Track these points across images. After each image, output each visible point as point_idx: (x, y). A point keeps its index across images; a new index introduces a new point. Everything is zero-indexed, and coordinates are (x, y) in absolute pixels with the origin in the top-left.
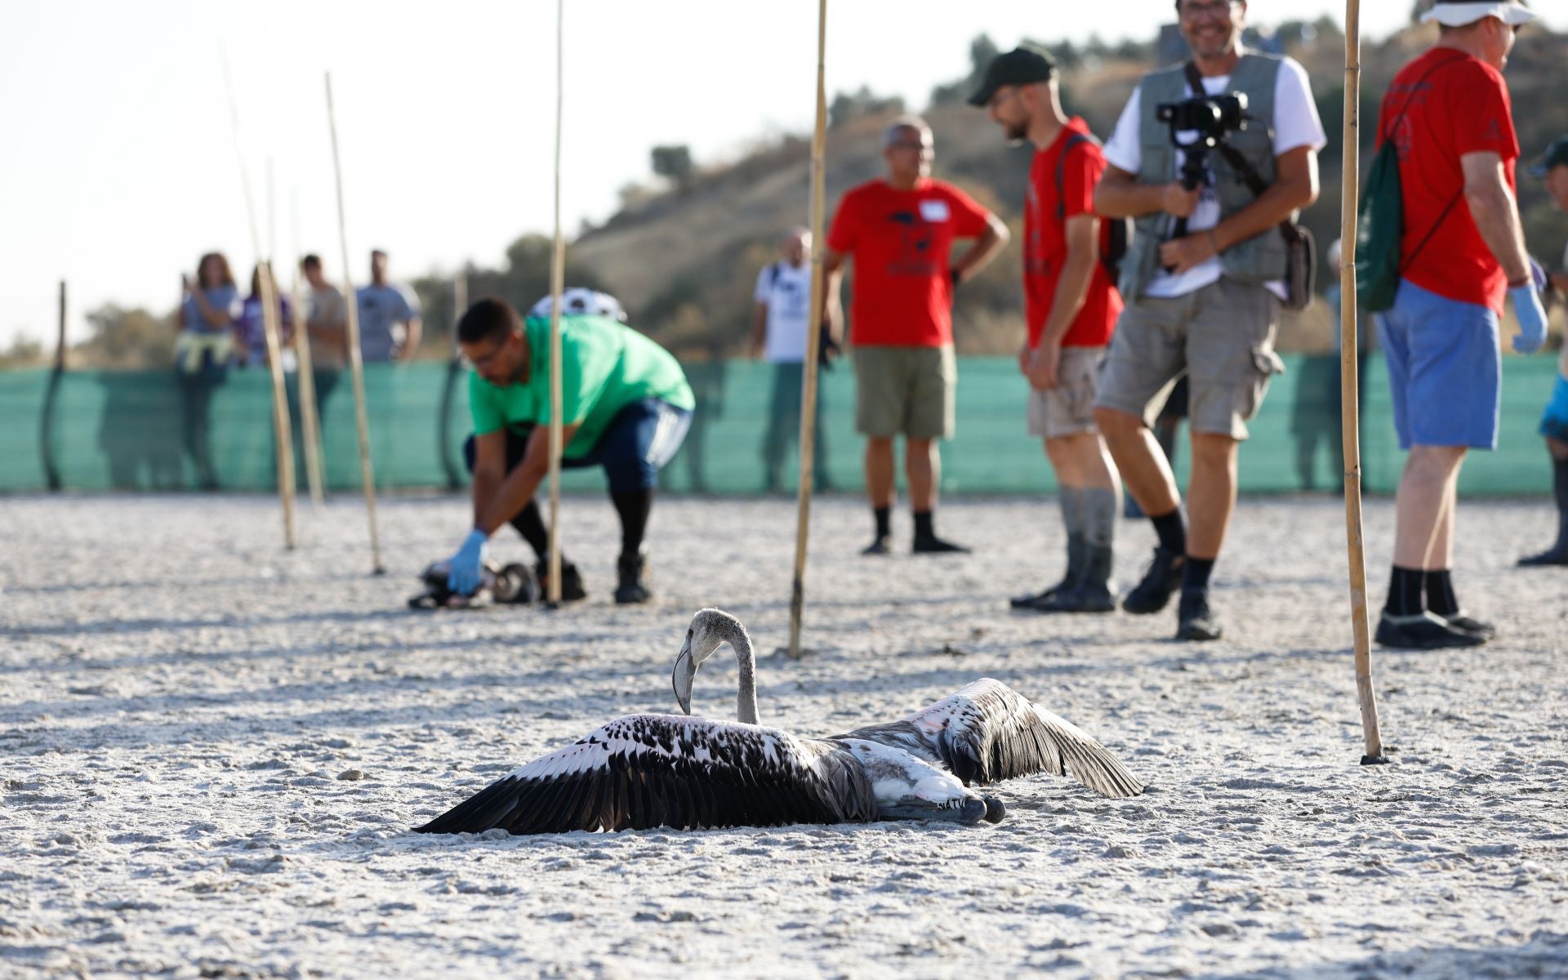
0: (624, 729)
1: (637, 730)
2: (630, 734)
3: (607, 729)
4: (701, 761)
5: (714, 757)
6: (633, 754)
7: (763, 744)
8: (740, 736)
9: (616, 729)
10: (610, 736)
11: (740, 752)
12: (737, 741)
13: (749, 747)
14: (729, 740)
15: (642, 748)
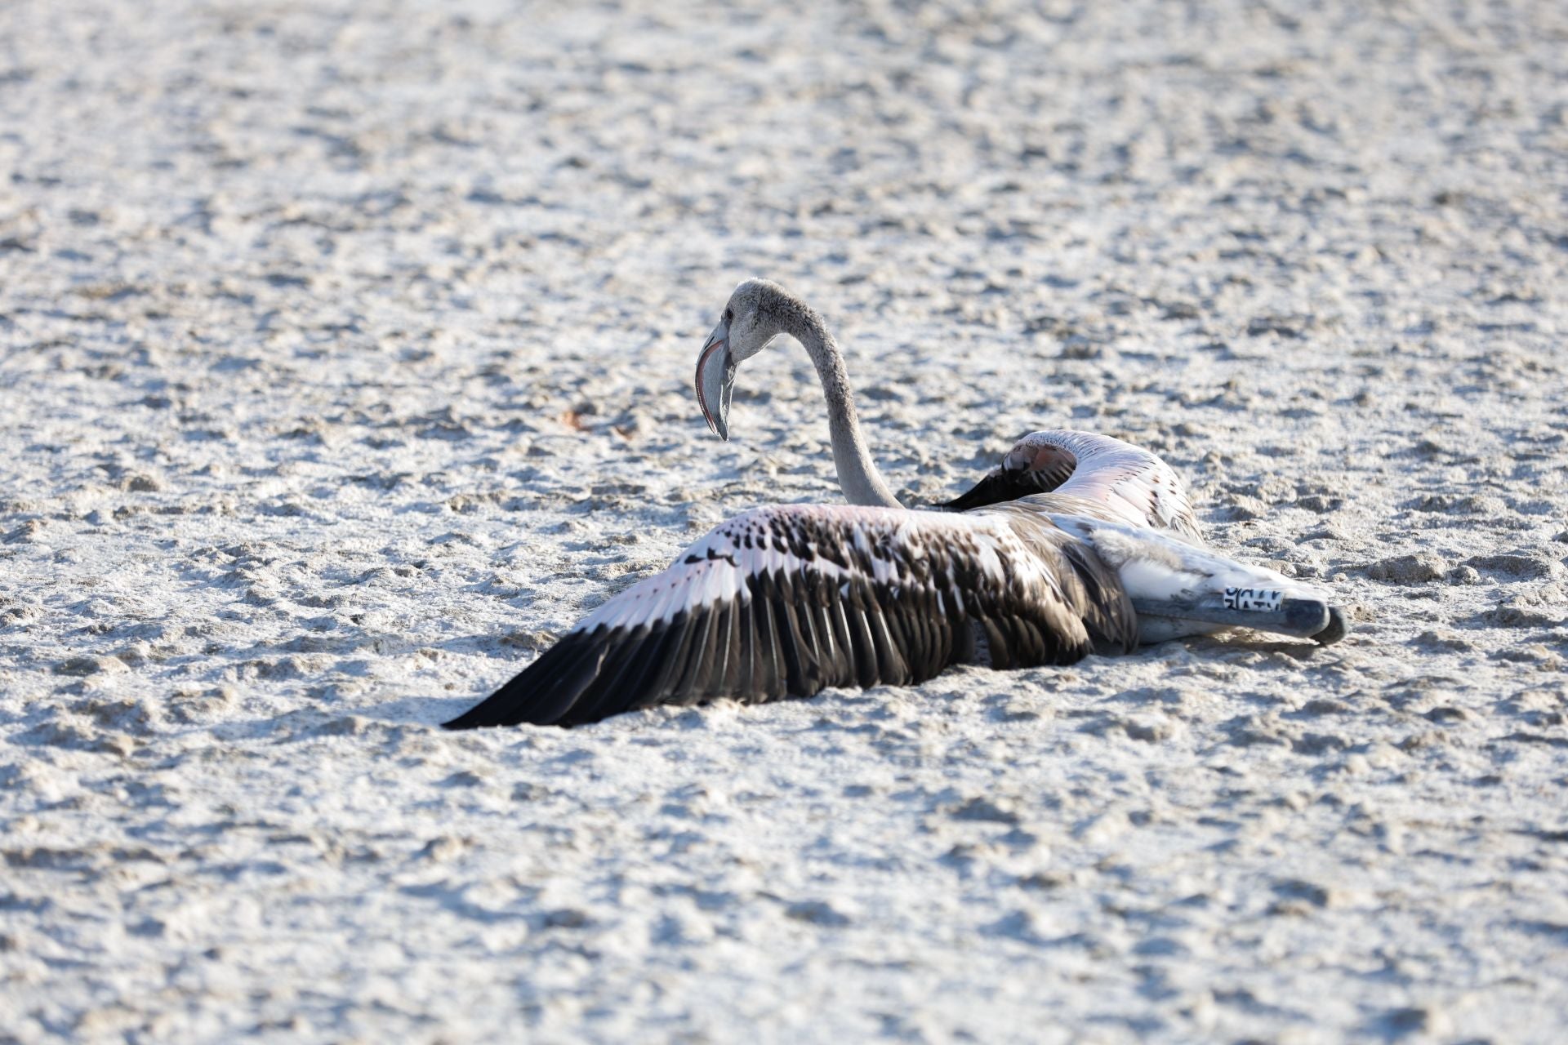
0: (755, 534)
1: (778, 533)
2: (768, 539)
3: (728, 534)
4: (884, 581)
5: (902, 575)
6: (780, 574)
7: (976, 550)
8: (941, 538)
9: (743, 533)
10: (737, 544)
11: (944, 566)
12: (937, 548)
13: (956, 559)
14: (925, 547)
15: (790, 563)
